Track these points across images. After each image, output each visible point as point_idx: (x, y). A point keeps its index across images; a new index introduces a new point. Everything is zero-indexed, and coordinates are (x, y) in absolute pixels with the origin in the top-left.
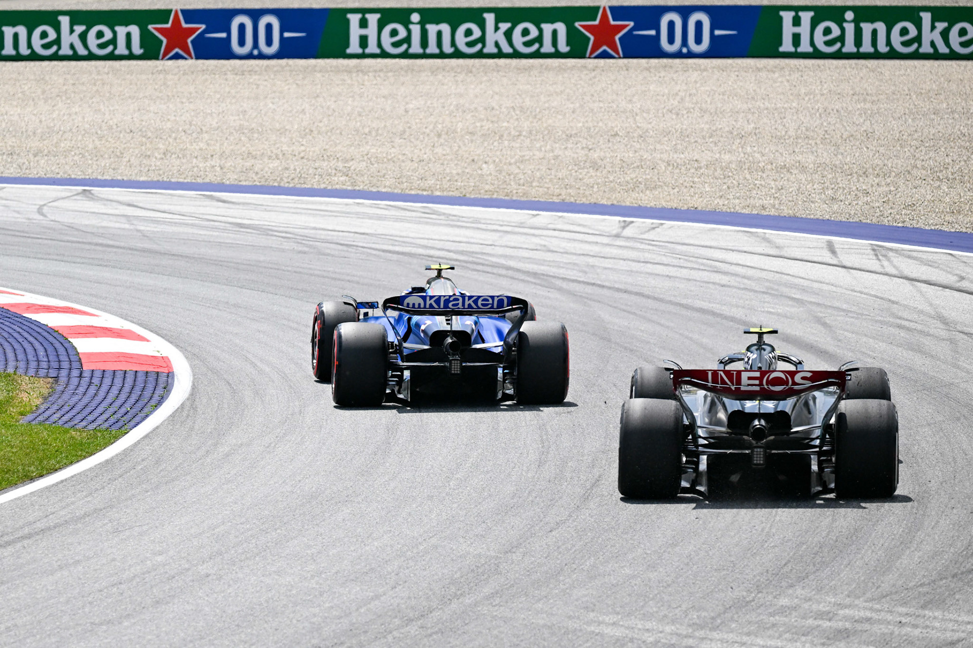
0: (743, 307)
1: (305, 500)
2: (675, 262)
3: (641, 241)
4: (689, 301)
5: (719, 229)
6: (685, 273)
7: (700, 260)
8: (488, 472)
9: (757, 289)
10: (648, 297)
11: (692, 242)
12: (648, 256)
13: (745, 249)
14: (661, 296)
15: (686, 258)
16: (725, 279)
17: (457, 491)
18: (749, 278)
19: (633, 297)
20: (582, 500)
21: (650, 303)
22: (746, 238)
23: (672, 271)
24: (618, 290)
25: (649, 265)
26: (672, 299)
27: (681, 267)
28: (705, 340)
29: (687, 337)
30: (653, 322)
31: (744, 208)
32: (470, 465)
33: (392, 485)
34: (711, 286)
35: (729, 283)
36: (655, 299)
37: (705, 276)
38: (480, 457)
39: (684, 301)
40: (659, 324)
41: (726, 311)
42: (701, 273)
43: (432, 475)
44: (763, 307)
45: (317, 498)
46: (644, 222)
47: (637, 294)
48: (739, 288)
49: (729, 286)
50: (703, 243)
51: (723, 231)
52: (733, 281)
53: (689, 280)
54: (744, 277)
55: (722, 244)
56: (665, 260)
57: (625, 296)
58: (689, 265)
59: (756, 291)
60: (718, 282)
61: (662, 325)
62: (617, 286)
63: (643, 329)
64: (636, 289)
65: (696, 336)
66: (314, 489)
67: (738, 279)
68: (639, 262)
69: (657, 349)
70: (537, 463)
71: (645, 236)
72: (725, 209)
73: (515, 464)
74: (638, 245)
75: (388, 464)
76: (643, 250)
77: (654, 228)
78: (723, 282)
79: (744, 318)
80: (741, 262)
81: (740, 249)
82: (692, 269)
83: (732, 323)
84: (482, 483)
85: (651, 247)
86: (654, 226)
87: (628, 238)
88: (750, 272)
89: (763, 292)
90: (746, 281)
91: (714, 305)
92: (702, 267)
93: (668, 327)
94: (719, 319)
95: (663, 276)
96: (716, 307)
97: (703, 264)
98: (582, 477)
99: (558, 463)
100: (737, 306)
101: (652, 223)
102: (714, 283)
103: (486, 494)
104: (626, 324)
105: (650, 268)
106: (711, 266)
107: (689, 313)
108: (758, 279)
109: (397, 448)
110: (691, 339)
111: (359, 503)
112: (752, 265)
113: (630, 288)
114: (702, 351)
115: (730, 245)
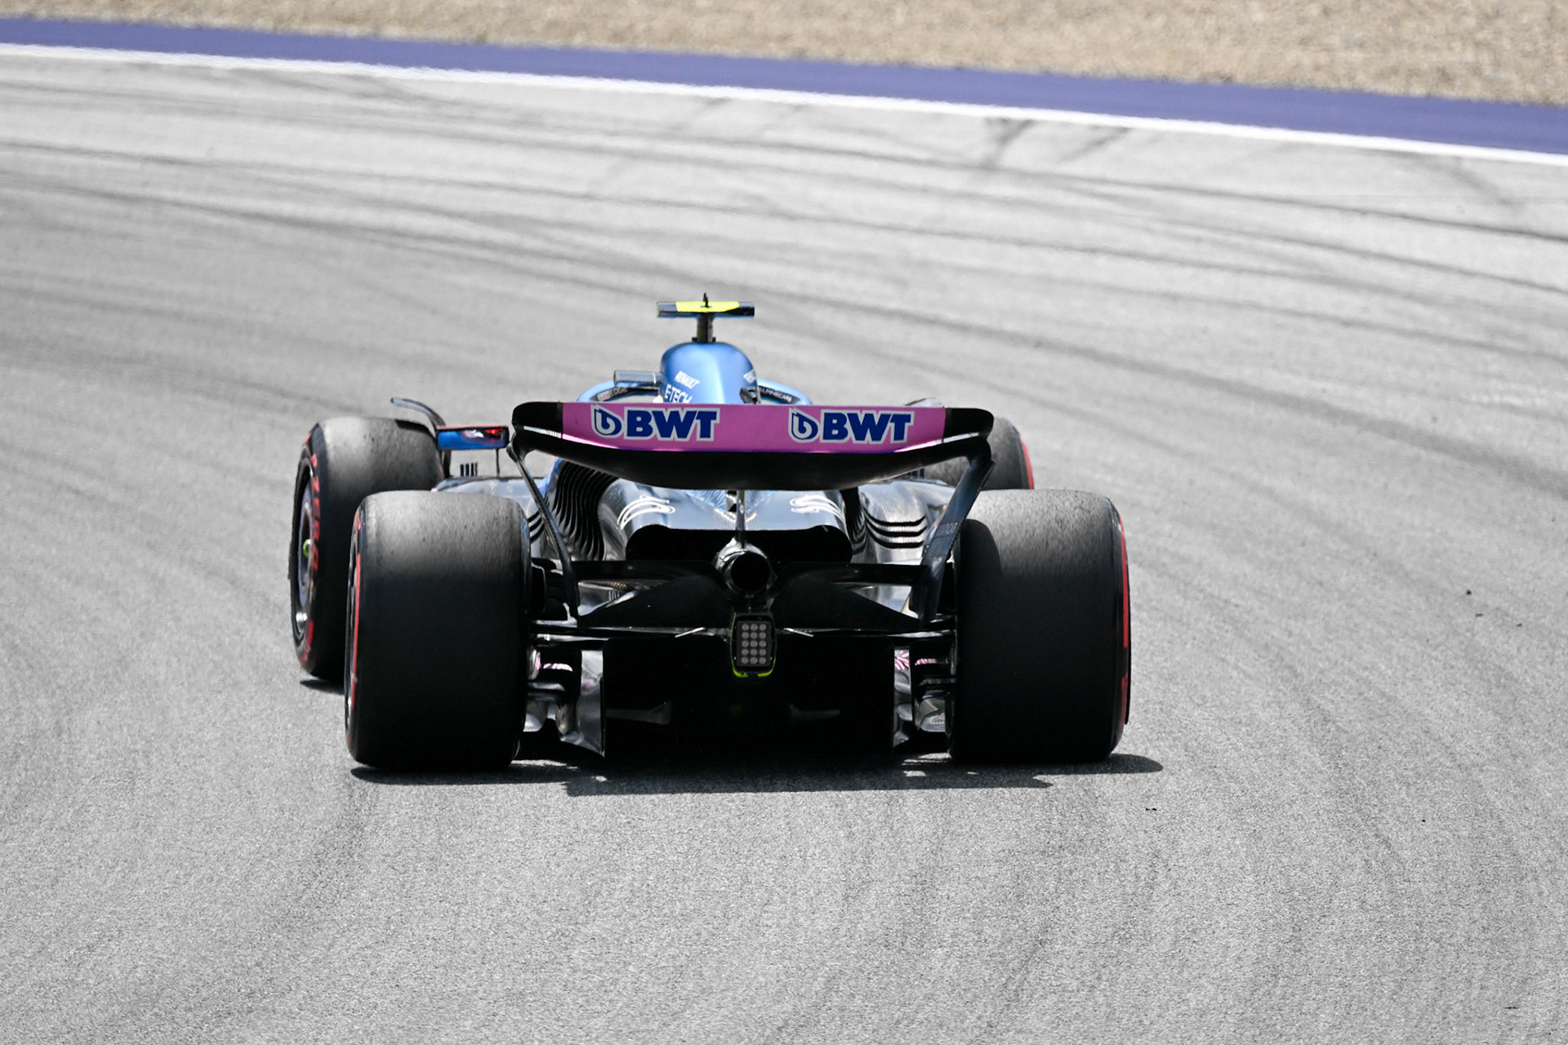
0: (1423, 393)
1: (116, 1008)
2: (1185, 250)
3: (1067, 183)
4: (1248, 374)
5: (1309, 146)
6: (1218, 284)
7: (1263, 244)
8: (686, 918)
9: (1458, 332)
10: (1113, 361)
11: (1228, 184)
12: (1094, 231)
13: (1402, 207)
14: (1156, 358)
15: (1219, 236)
16: (1350, 304)
17: (597, 979)
18: (1426, 300)
19: (1065, 362)
20: (1001, 1003)
21: (1122, 380)
22: (1399, 173)
23: (1183, 280)
24: (1016, 339)
25: (1102, 261)
26: (1192, 365)
27: (1207, 266)
28: (1316, 498)
29: (1255, 488)
30: (1142, 439)
31: (1381, 75)
32: (626, 894)
33: (389, 959)
34: (1308, 323)
35: (1365, 317)
36: (1136, 366)
37: (1285, 292)
38: (655, 869)
39: (1229, 373)
40: (1160, 445)
41: (1367, 402)
42: (1270, 284)
43: (510, 929)
44: (1487, 392)
45: (154, 1003)
46: (1065, 125)
47: (1076, 351)
48: (1400, 332)
49: (1367, 326)
50: (1265, 189)
51: (1325, 149)
52: (1376, 309)
53: (1235, 305)
54: (1410, 296)
55: (1327, 192)
56: (1149, 244)
57: (1040, 358)
58: (1230, 258)
59: (1455, 342)
60: (1330, 311)
61: (1173, 450)
62: (1010, 326)
63: (1110, 460)
64: (1072, 337)
65: (1284, 484)
66: (140, 973)
67: (1394, 303)
68: (1069, 248)
69: (1168, 527)
70: (840, 891)
71: (1078, 168)
72: (1321, 80)
73: (768, 890)
74: (1059, 197)
75: (364, 894)
76: (1074, 213)
77: (1100, 143)
78: (1346, 312)
79: (1428, 425)
80: (1393, 250)
81: (1386, 206)
82: (1239, 271)
83: (1392, 443)
84: (672, 951)
85: (1097, 204)
86: (1099, 135)
87: (1022, 176)
88: (1429, 282)
89: (1479, 346)
90: (1418, 309)
91: (1329, 386)
92: (1272, 266)
93: (1189, 456)
94: (1351, 430)
95: (1151, 294)
96: (1335, 392)
97: (1273, 256)
98: (988, 930)
99: (904, 888)
100: (1405, 390)
101: (1096, 128)
102: (1317, 317)
103: (690, 986)
104: (1056, 446)
105: (1104, 269)
106: (1299, 263)
107: (1251, 410)
108: (1458, 304)
109: (387, 843)
110: (1270, 493)
111: (290, 1015)
112: (1433, 257)
113: (1053, 333)
114: (1311, 531)
115: (1352, 195)
